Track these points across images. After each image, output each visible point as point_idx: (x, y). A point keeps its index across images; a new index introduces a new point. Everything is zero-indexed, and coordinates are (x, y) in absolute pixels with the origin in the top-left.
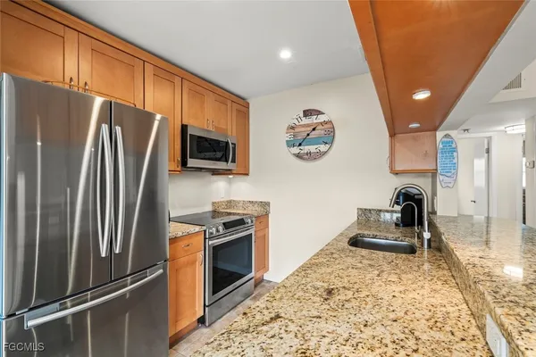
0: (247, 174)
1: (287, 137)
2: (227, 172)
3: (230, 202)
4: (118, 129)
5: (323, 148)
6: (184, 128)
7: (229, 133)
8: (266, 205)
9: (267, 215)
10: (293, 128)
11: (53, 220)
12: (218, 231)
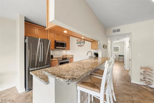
0: (69, 49)
1: (77, 42)
2: (65, 49)
3: (66, 55)
4: (42, 43)
5: (83, 44)
6: (55, 41)
7: (65, 41)
8: (73, 56)
9: (73, 58)
10: (77, 40)
11: (33, 58)
12: (61, 60)
